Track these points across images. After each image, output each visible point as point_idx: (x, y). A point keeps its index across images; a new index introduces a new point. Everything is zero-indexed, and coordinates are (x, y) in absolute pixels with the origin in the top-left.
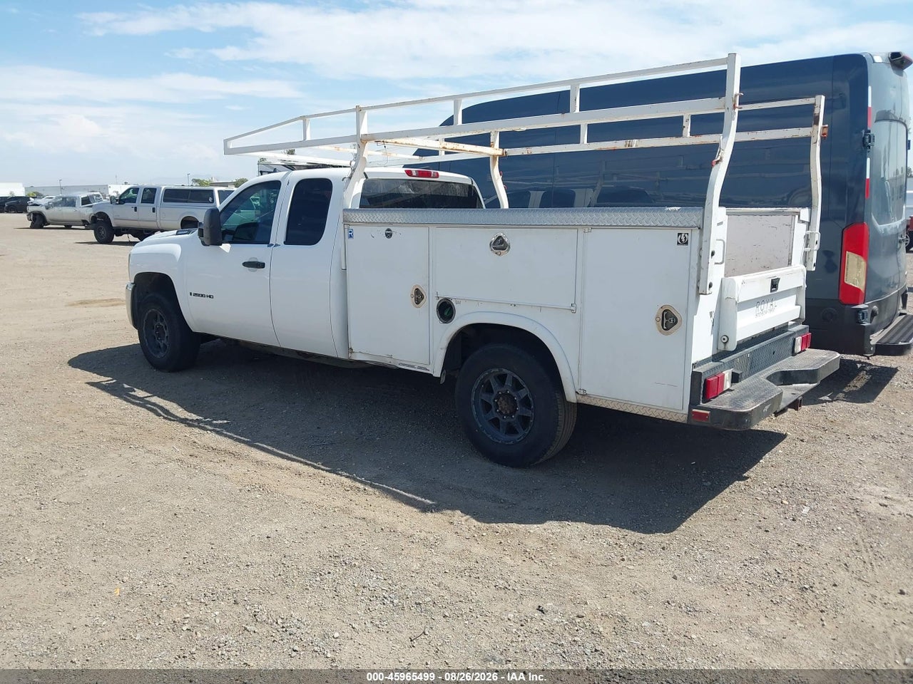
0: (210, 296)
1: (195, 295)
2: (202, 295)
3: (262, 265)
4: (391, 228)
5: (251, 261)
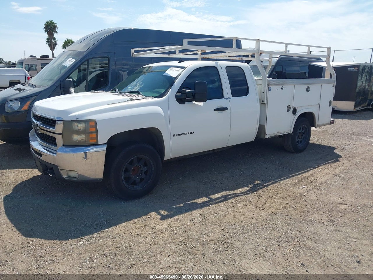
0: (191, 133)
1: (178, 135)
2: (185, 134)
3: (226, 109)
4: (283, 86)
5: (218, 108)
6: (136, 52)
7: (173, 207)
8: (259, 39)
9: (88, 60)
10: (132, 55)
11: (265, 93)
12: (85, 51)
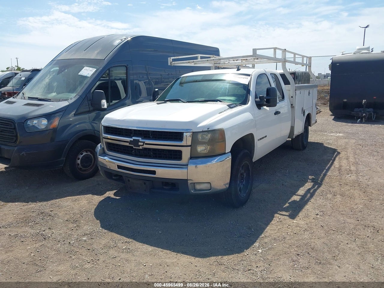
0: (266, 137)
1: (260, 139)
2: (263, 138)
3: (279, 113)
4: (301, 91)
5: (276, 112)
6: (174, 60)
7: (285, 206)
8: (285, 49)
9: (109, 69)
10: (171, 64)
11: (294, 97)
12: (104, 59)
